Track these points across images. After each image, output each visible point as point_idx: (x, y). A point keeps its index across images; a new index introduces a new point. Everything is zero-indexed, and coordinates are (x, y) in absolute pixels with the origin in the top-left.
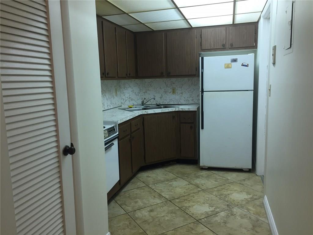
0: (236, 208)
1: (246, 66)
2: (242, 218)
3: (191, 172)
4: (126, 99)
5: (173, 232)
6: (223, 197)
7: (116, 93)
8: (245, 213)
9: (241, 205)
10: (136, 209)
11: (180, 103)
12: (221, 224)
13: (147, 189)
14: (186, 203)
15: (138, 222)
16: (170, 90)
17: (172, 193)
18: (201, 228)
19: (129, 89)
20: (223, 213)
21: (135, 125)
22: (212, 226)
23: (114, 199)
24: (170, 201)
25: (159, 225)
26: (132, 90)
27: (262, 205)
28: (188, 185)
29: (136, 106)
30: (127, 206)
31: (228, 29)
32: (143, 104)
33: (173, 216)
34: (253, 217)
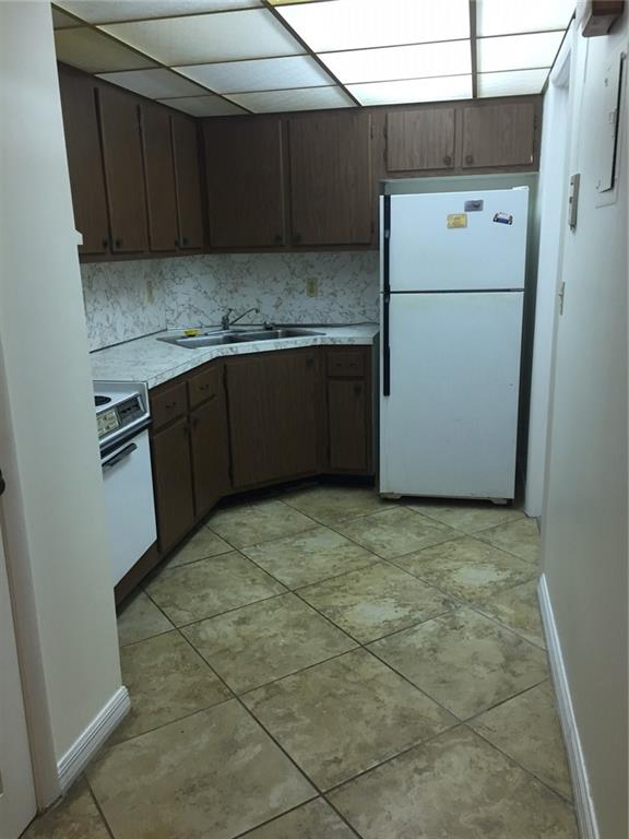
0: (466, 608)
1: (506, 222)
2: (480, 635)
3: (356, 509)
4: (181, 309)
5: (297, 678)
6: (435, 578)
7: (151, 293)
8: (487, 622)
9: (480, 599)
10: (201, 618)
11: (329, 322)
12: (422, 654)
13: (234, 560)
14: (336, 597)
15: (206, 652)
16: (302, 286)
17: (301, 571)
18: (370, 668)
19: (189, 280)
20: (431, 622)
21: (202, 389)
22: (400, 661)
23: (144, 590)
24: (293, 592)
25: (261, 659)
26: (196, 284)
27: (534, 601)
28: (346, 545)
29: (206, 330)
30: (180, 609)
31: (459, 113)
32: (225, 324)
33: (301, 635)
34: (509, 634)
